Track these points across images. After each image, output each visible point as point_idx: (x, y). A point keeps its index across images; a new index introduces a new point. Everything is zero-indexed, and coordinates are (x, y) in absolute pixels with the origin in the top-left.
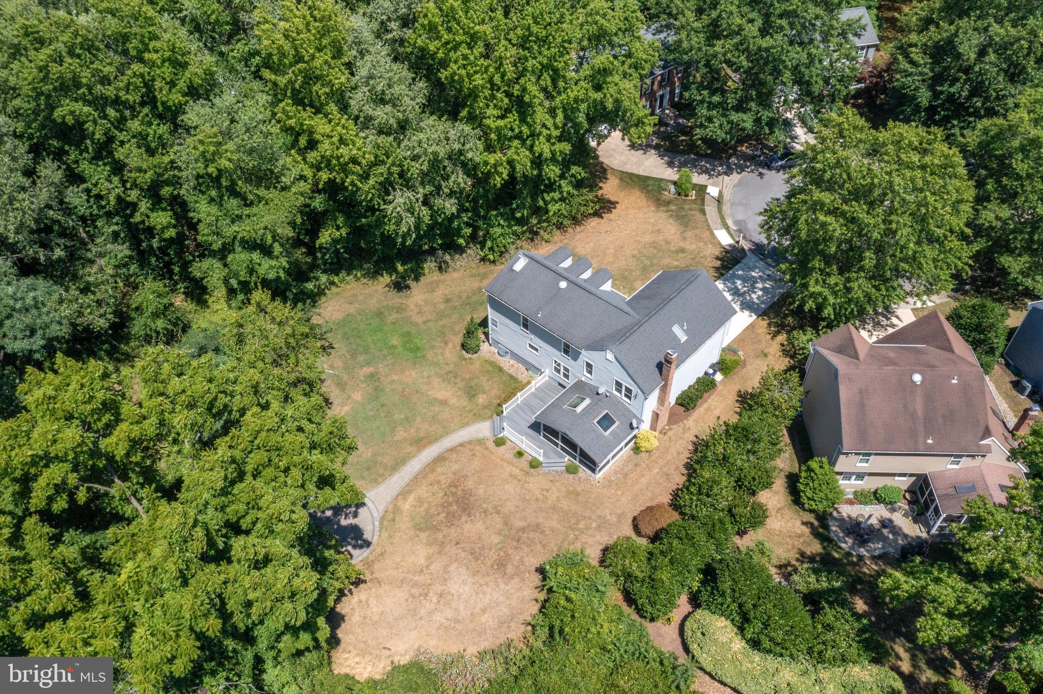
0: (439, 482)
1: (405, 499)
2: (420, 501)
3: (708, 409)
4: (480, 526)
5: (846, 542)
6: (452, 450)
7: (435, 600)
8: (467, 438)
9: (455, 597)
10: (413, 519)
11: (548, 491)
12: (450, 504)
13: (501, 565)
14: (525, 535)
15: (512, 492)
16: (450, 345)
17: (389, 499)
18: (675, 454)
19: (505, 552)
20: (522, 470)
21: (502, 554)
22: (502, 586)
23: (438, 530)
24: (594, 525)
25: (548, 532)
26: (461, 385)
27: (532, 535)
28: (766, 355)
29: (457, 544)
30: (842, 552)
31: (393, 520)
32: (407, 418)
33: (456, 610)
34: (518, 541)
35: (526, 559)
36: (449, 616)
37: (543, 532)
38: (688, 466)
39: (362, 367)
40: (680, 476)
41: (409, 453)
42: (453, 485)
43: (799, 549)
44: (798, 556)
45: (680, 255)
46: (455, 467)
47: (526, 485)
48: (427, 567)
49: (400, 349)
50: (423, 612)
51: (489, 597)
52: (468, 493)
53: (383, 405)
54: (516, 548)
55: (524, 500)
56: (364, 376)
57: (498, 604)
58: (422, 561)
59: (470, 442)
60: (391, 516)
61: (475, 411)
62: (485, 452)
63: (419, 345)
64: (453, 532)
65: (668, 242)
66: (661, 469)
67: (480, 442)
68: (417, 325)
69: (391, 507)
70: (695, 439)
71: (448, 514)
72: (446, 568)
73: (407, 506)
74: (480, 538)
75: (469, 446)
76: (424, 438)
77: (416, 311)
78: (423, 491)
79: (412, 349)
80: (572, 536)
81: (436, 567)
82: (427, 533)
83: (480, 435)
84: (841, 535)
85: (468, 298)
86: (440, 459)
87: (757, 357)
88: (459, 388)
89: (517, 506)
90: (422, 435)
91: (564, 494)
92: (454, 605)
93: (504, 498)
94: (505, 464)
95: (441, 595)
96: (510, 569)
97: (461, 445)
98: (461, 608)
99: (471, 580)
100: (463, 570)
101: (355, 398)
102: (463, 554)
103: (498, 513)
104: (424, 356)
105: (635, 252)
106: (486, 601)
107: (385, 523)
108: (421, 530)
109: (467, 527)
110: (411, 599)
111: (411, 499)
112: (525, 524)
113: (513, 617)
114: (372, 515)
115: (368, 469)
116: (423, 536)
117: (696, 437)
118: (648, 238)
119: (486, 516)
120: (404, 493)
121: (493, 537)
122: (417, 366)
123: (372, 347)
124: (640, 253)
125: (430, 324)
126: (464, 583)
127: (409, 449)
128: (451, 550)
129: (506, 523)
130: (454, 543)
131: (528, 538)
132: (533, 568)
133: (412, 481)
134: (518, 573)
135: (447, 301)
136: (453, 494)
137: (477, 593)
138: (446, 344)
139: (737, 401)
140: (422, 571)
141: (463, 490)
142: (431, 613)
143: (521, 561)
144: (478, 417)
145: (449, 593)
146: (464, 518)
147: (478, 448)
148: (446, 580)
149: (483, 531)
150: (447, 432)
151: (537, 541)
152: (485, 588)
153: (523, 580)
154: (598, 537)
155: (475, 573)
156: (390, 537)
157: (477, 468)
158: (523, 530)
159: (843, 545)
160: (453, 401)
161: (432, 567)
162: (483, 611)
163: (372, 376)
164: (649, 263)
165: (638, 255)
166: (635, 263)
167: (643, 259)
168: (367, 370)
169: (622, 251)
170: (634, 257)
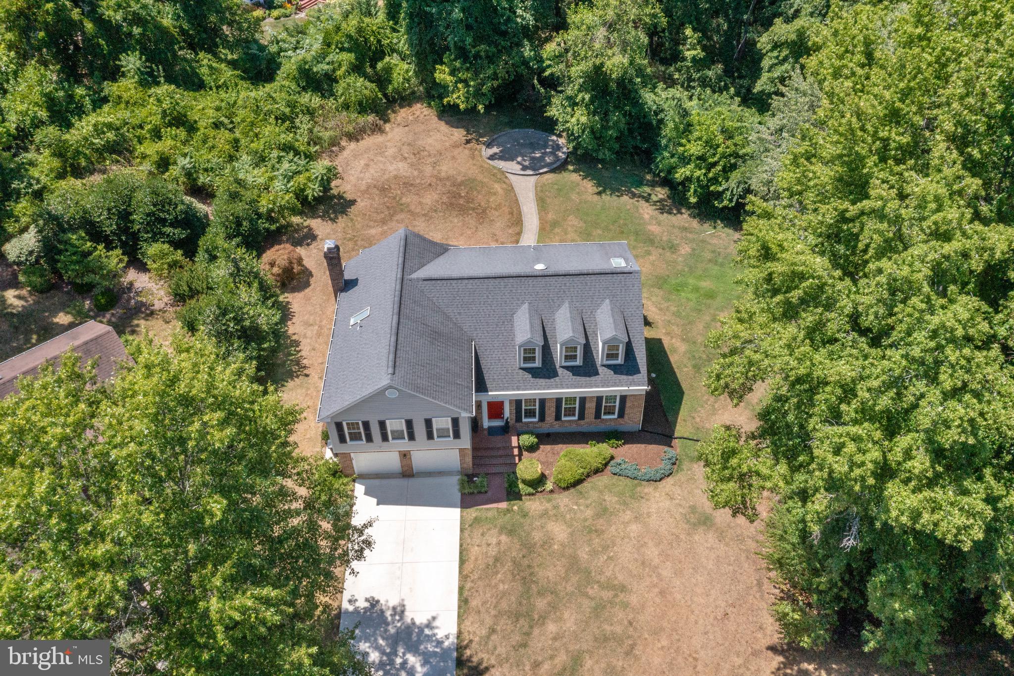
0: (496, 210)
1: (504, 189)
2: (491, 193)
4: (427, 201)
6: (519, 234)
7: (406, 155)
9: (394, 162)
10: (481, 182)
12: (468, 202)
13: (384, 190)
14: (387, 213)
17: (515, 183)
19: (389, 197)
21: (390, 195)
22: (369, 181)
23: (454, 186)
25: (371, 224)
27: (382, 216)
29: (430, 185)
31: (493, 175)
32: (589, 235)
33: (386, 157)
34: (388, 207)
35: (369, 201)
36: (387, 153)
37: (376, 222)
38: (295, 344)
39: (694, 249)
40: (296, 331)
41: (547, 213)
42: (482, 214)
46: (499, 225)
48: (434, 167)
49: (691, 281)
50: (406, 147)
51: (373, 172)
52: (463, 215)
53: (622, 232)
54: (384, 203)
56: (678, 244)
58: (443, 168)
60: (499, 177)
63: (683, 294)
64: (442, 189)
68: (720, 310)
69: (506, 181)
70: (306, 372)
71: (461, 197)
72: (421, 171)
73: (497, 187)
74: (417, 194)
76: (553, 230)
78: (497, 199)
79: (683, 287)
80: (350, 232)
81: (428, 169)
86: (517, 223)
90: (557, 230)
92: (390, 158)
95: (405, 158)
96: (375, 191)
98: (383, 159)
99: (395, 173)
100: (406, 174)
101: (655, 227)
102: (418, 182)
103: (424, 215)
104: (660, 288)
106: (371, 170)
107: (495, 171)
108: (467, 180)
109: (436, 197)
110: (422, 149)
111: (501, 191)
112: (395, 219)
114: (511, 170)
115: (560, 190)
116: (460, 179)
117: (307, 376)
118: (652, 656)
119: (431, 209)
120: (510, 191)
121: (409, 200)
122: (651, 277)
123: (717, 267)
124: (625, 606)
125: (707, 318)
126: (397, 170)
127: (551, 216)
128: (429, 180)
129: (409, 211)
130: (433, 184)
131: (383, 213)
132: (358, 200)
133: (517, 200)
134: (365, 192)
136: (474, 209)
137: (382, 170)
140: (435, 163)
141: (471, 214)
142: (400, 149)
143: (371, 199)
145: (401, 161)
146: (445, 200)
148: (411, 165)
151: (374, 215)
152: (380, 174)
153: (359, 191)
155: (396, 177)
156: (481, 167)
157: (480, 233)
158: (392, 215)
161: (431, 168)
162: (367, 165)
163: (673, 248)
164: (591, 592)
165: (622, 596)
166: (608, 574)
167: (607, 595)
168: (685, 249)
169: (655, 586)
170: (623, 588)
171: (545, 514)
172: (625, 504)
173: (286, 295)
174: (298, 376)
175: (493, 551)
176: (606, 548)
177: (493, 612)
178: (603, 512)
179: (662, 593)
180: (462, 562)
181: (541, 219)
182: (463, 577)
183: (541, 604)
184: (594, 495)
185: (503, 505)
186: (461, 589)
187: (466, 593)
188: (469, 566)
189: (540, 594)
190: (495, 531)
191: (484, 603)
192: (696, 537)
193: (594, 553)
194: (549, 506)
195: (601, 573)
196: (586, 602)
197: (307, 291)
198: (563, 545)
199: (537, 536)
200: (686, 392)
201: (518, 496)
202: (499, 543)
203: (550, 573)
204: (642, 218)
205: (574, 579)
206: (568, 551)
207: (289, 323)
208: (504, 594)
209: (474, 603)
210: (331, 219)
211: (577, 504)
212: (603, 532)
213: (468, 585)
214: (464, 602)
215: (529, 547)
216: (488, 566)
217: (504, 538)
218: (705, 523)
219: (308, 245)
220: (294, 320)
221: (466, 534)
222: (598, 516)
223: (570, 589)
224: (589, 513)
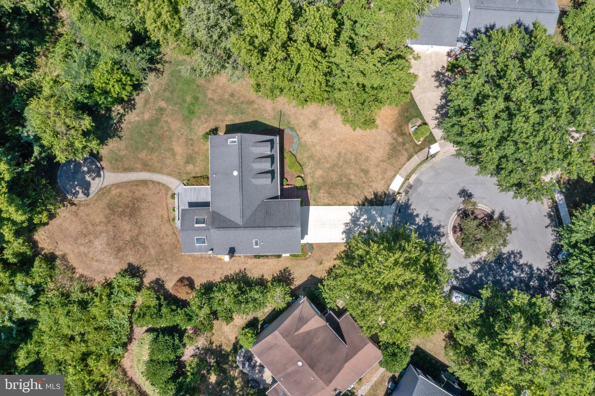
0: (134, 193)
1: (116, 189)
2: (120, 195)
3: (264, 263)
4: (128, 227)
5: (240, 358)
6: (153, 182)
7: (87, 241)
8: (164, 182)
9: (93, 247)
10: (111, 200)
11: (167, 236)
12: (128, 207)
13: (119, 250)
14: (138, 247)
15: (154, 224)
16: (206, 125)
17: (111, 183)
18: (228, 268)
19: (125, 246)
20: (169, 217)
21: (124, 246)
22: (111, 258)
23: (114, 214)
24: (166, 266)
25: (147, 253)
26: (190, 151)
27: (141, 249)
28: (321, 263)
29: (114, 226)
30: (234, 359)
31: (104, 194)
32: (153, 148)
33: (89, 252)
34: (134, 246)
35: (129, 256)
36: (85, 251)
37: (146, 251)
38: (226, 277)
39: (163, 100)
40: (219, 278)
41: (137, 168)
42: (138, 200)
43: (222, 344)
44: (218, 345)
45: (362, 174)
46: (146, 192)
47: (163, 226)
48: (97, 225)
49: (186, 105)
50: (79, 242)
51: (103, 257)
52: (139, 209)
53: (151, 132)
54: (131, 249)
55: (154, 231)
56: (159, 107)
57: (104, 263)
58: (97, 221)
59: (164, 185)
60: (105, 191)
61: (181, 171)
62: (164, 195)
63: (195, 111)
64: (118, 220)
65: (367, 160)
66: (216, 268)
67: (168, 189)
68: (206, 96)
69: (108, 187)
70: (243, 270)
71: (124, 210)
72: (102, 232)
73: (114, 192)
74: (123, 233)
75: (161, 187)
76: (150, 166)
77: (214, 88)
78: (125, 192)
79: (191, 110)
80: (153, 263)
81: (99, 228)
82: (109, 212)
83: (170, 186)
84: (242, 354)
85: (242, 103)
86: (144, 182)
87: (317, 261)
88: (187, 153)
89: (149, 232)
90: (150, 163)
91: (171, 243)
92: (90, 249)
93: (148, 224)
94: (165, 209)
95: (90, 241)
96: (120, 254)
97: (159, 183)
98: (91, 253)
99: (104, 245)
100: (105, 239)
101: (145, 116)
102: (112, 233)
103: (140, 228)
104: (191, 120)
105: (343, 151)
106: (101, 258)
107: (100, 193)
108: (109, 207)
109: (124, 223)
110: (80, 233)
111: (118, 190)
112: (143, 242)
113: (103, 272)
114: (99, 184)
115: (116, 160)
116: (108, 211)
117: (245, 269)
118: (361, 147)
119: (135, 225)
120: (117, 185)
121: (128, 236)
122: (184, 123)
123: (176, 92)
124: (345, 154)
125: (212, 102)
126: (101, 244)
127: (139, 166)
128: (110, 227)
129: (137, 236)
130: (113, 225)
131: (138, 249)
132: (128, 262)
133: (125, 182)
134: (121, 259)
135: (232, 95)
136: (134, 204)
137: (101, 253)
138: (206, 122)
139: (281, 271)
140: (93, 225)
141: (138, 205)
142: (81, 244)
143: (127, 255)
144: (179, 176)
145: (93, 243)
146: (127, 218)
147: (163, 191)
148: (97, 237)
149: (127, 230)
150: (160, 172)
151: (140, 253)
152: (106, 253)
153: (120, 262)
154: (162, 272)
155: (108, 244)
156: (96, 200)
157: (153, 201)
158: (141, 244)
159: (238, 358)
160: (178, 157)
161: (98, 227)
162: (97, 261)
163: (161, 110)
164: (341, 164)
165: (342, 155)
166: (335, 158)
167: (342, 159)
168: (163, 104)
169: (339, 144)
170: (339, 154)
171: (312, 177)
172: (308, 149)
173: (196, 286)
174: (245, 273)
175: (326, 195)
176: (325, 158)
177: (347, 195)
178: (311, 157)
179: (341, 142)
180: (330, 205)
181: (141, 171)
182: (335, 204)
183: (345, 180)
184: (305, 160)
185: (309, 191)
186: (339, 205)
187: (341, 204)
188: (331, 203)
189: (341, 180)
190: (319, 194)
191: (344, 198)
192: (321, 127)
193: (327, 162)
194: (309, 176)
195: (334, 160)
196: (344, 166)
197: (193, 278)
198: (324, 172)
199: (321, 180)
200: (256, 119)
201: (306, 186)
202: (323, 193)
203: (334, 176)
204: (139, 121)
205: (336, 169)
206: (326, 170)
207: (214, 282)
208: (341, 192)
209: (344, 201)
210: (144, 273)
211: (308, 166)
212: (319, 158)
213: (338, 203)
214: (344, 204)
215: (324, 183)
216: (331, 197)
217: (321, 191)
218: (315, 124)
219: (163, 281)
220: (212, 280)
221: (319, 204)
222: (313, 159)
223: (340, 171)
224: (312, 162)
